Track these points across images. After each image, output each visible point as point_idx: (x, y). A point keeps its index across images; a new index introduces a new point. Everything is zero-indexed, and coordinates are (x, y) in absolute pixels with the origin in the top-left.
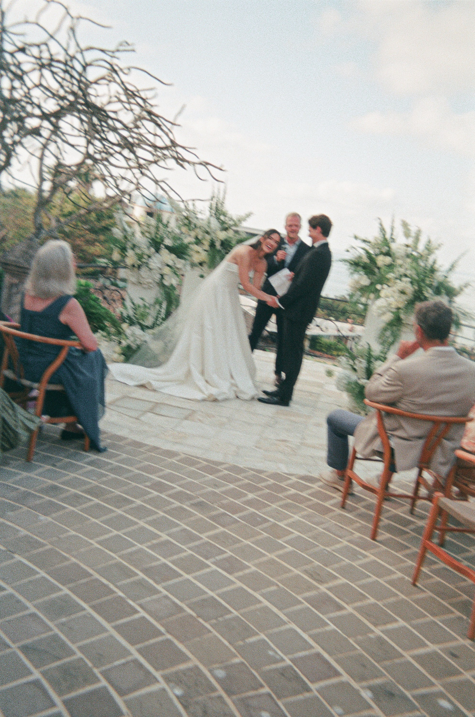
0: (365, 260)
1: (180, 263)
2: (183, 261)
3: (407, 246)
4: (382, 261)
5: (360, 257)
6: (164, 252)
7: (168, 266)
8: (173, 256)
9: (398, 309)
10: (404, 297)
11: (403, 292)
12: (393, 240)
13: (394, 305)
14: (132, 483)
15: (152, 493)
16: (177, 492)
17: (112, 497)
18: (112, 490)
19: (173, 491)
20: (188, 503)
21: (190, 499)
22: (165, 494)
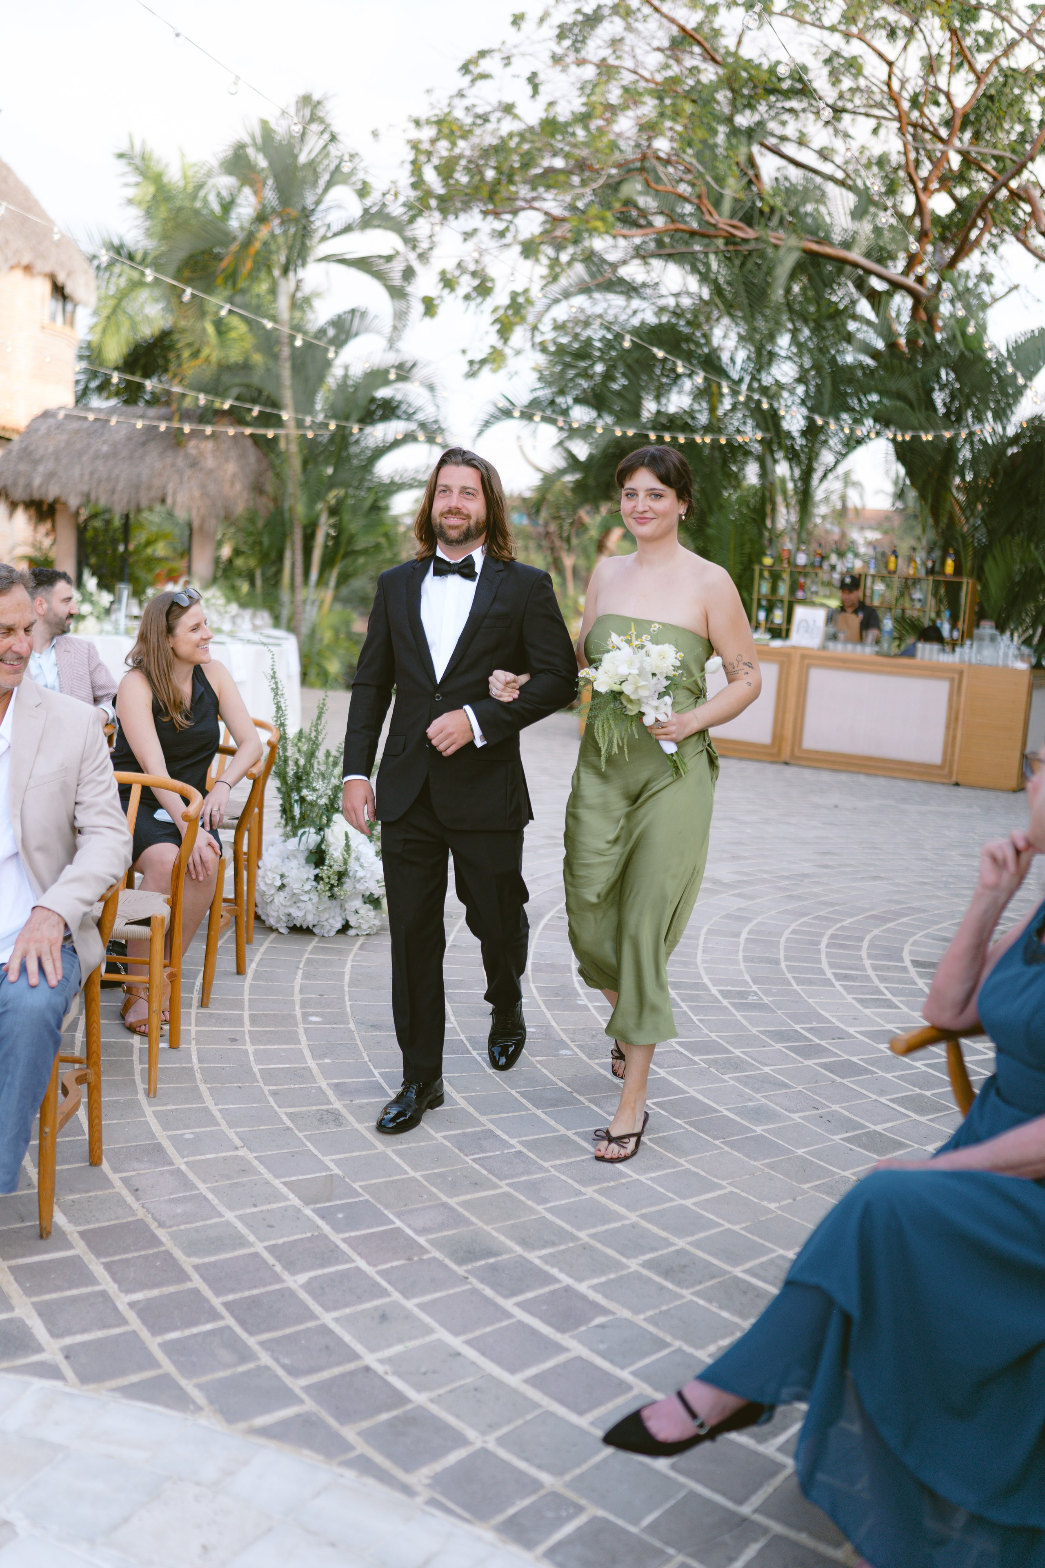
14: (645, 1325)
15: (594, 1288)
16: (521, 1292)
17: (700, 1282)
18: (701, 1302)
19: (530, 1295)
20: (505, 1257)
21: (493, 1268)
22: (557, 1286)
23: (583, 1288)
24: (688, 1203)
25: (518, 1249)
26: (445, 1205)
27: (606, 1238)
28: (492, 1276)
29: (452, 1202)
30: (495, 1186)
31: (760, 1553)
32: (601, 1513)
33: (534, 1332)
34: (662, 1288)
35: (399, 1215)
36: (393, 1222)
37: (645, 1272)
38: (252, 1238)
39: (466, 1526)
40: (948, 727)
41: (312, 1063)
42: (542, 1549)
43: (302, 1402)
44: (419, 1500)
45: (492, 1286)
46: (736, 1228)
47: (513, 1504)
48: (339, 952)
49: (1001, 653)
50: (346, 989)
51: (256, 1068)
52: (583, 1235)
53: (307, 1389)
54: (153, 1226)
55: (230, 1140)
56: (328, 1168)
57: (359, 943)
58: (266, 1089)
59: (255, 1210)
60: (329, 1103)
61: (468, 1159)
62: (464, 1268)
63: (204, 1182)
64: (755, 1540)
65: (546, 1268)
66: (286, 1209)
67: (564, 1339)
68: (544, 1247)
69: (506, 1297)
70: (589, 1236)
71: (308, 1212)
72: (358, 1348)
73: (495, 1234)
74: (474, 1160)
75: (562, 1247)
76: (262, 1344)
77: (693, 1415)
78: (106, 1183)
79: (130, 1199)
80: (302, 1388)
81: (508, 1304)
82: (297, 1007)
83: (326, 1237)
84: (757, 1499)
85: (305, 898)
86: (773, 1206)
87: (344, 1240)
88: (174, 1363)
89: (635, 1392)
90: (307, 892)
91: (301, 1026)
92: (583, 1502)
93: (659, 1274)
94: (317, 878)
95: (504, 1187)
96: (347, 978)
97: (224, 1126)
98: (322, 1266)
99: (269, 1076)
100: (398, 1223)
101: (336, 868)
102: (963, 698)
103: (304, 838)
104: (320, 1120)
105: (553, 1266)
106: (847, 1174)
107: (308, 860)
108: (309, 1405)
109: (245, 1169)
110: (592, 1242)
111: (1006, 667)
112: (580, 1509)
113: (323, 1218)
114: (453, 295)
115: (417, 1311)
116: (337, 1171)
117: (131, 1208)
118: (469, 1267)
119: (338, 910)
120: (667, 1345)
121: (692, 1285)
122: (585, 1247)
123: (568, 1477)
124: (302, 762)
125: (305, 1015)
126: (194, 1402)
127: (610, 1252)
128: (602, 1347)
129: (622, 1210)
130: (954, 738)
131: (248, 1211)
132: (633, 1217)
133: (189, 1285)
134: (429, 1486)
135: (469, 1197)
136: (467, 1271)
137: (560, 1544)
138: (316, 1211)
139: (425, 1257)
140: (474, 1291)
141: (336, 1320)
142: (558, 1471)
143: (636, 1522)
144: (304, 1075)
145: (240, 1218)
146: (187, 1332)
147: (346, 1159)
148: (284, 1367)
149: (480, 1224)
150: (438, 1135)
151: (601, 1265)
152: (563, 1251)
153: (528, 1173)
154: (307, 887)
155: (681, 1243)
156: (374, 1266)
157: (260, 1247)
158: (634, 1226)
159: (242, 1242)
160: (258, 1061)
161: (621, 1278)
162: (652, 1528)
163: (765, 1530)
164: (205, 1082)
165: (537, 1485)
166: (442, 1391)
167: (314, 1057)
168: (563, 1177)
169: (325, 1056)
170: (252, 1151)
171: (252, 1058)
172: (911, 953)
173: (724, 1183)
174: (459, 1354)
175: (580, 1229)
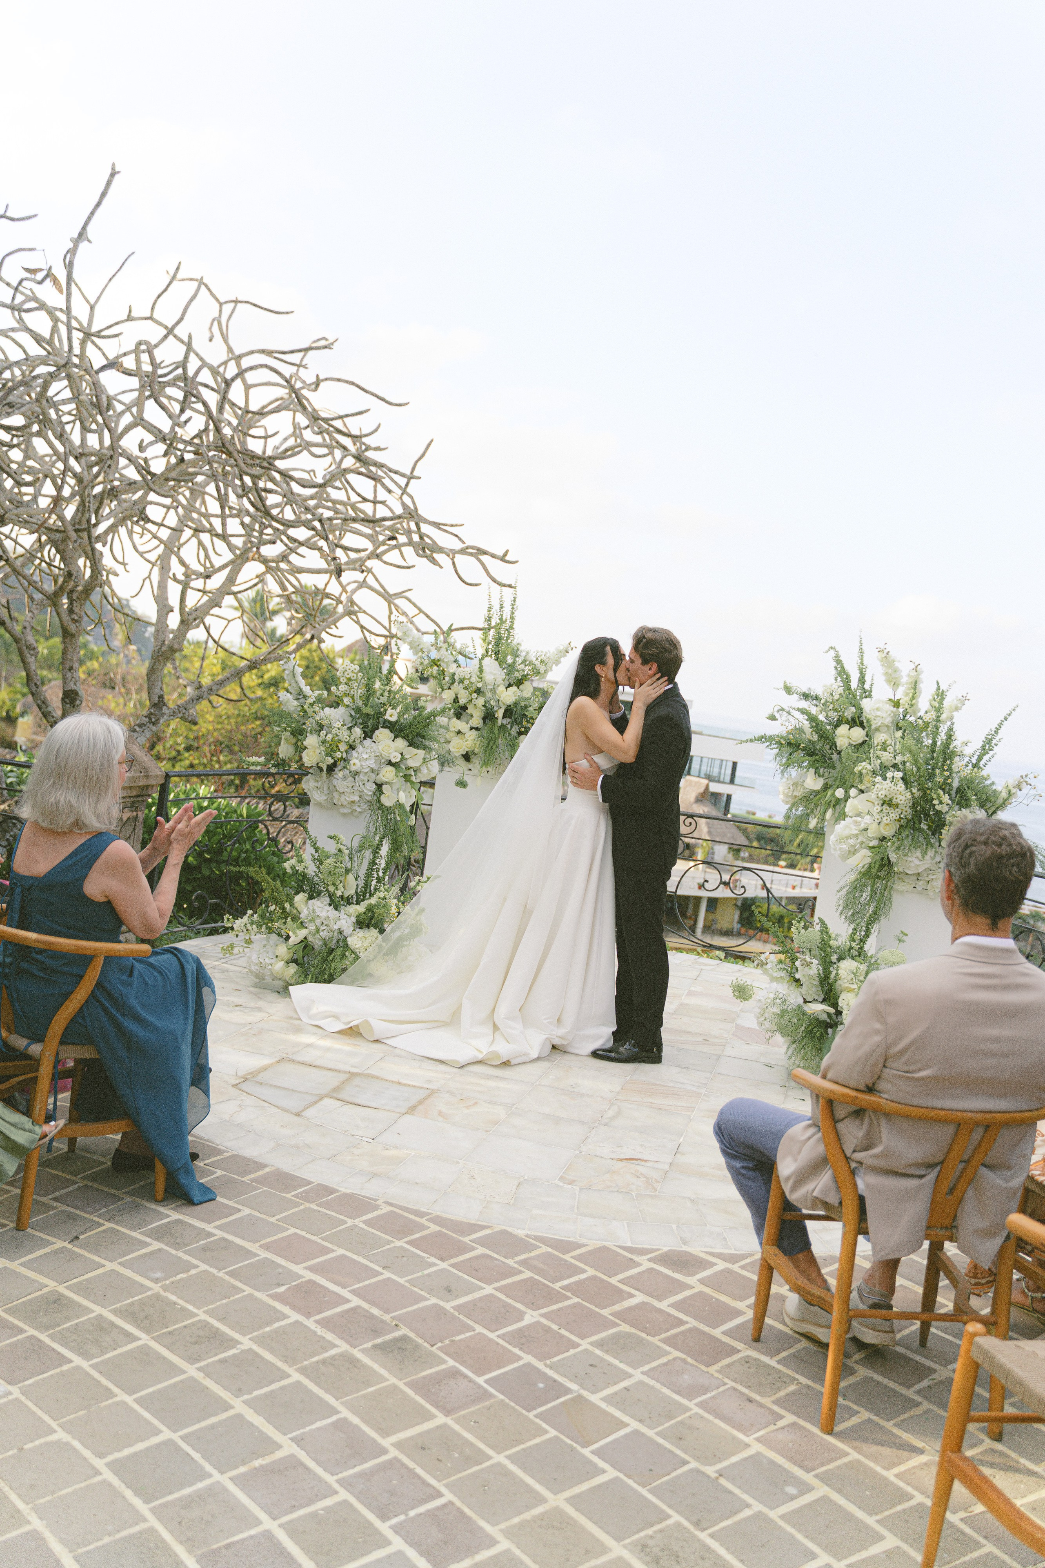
0: (810, 735)
1: (415, 757)
2: (421, 753)
3: (897, 704)
4: (846, 736)
5: (801, 730)
6: (383, 734)
7: (390, 763)
8: (401, 743)
9: (883, 839)
10: (894, 815)
11: (888, 803)
12: (867, 694)
13: (874, 831)
14: (244, 1287)
15: (286, 1317)
16: (348, 1311)
17: (185, 1327)
18: (191, 1308)
19: (339, 1309)
20: (369, 1345)
21: (376, 1333)
22: (317, 1317)
23: (295, 1316)
24: (166, 1437)
25: (357, 1353)
26: (446, 1411)
28: (376, 1328)
30: (400, 1446)
32: (284, 1195)
34: (222, 1320)
37: (237, 1333)
39: (354, 1191)
43: (470, 1240)
44: (382, 1200)
45: (373, 1317)
46: (121, 1397)
52: (294, 1376)
59: (623, 1385)
61: (448, 1494)
62: (401, 1335)
65: (328, 1335)
67: (309, 1275)
68: (333, 1358)
69: (359, 1307)
70: (289, 1376)
71: (576, 1389)
73: (383, 1372)
75: (315, 1359)
81: (356, 1302)
83: (537, 1359)
89: (258, 1244)
93: (223, 1334)
105: (323, 1340)
110: (285, 1367)
115: (426, 1295)
118: (397, 1331)
120: (229, 1273)
122: (293, 1362)
127: (269, 1357)
128: (280, 1270)
129: (250, 1415)
131: (628, 1383)
132: (238, 1406)
134: (377, 1205)
135: (424, 1427)
139: (440, 1344)
140: (387, 1311)
142: (308, 1210)
149: (401, 1384)
152: (314, 1354)
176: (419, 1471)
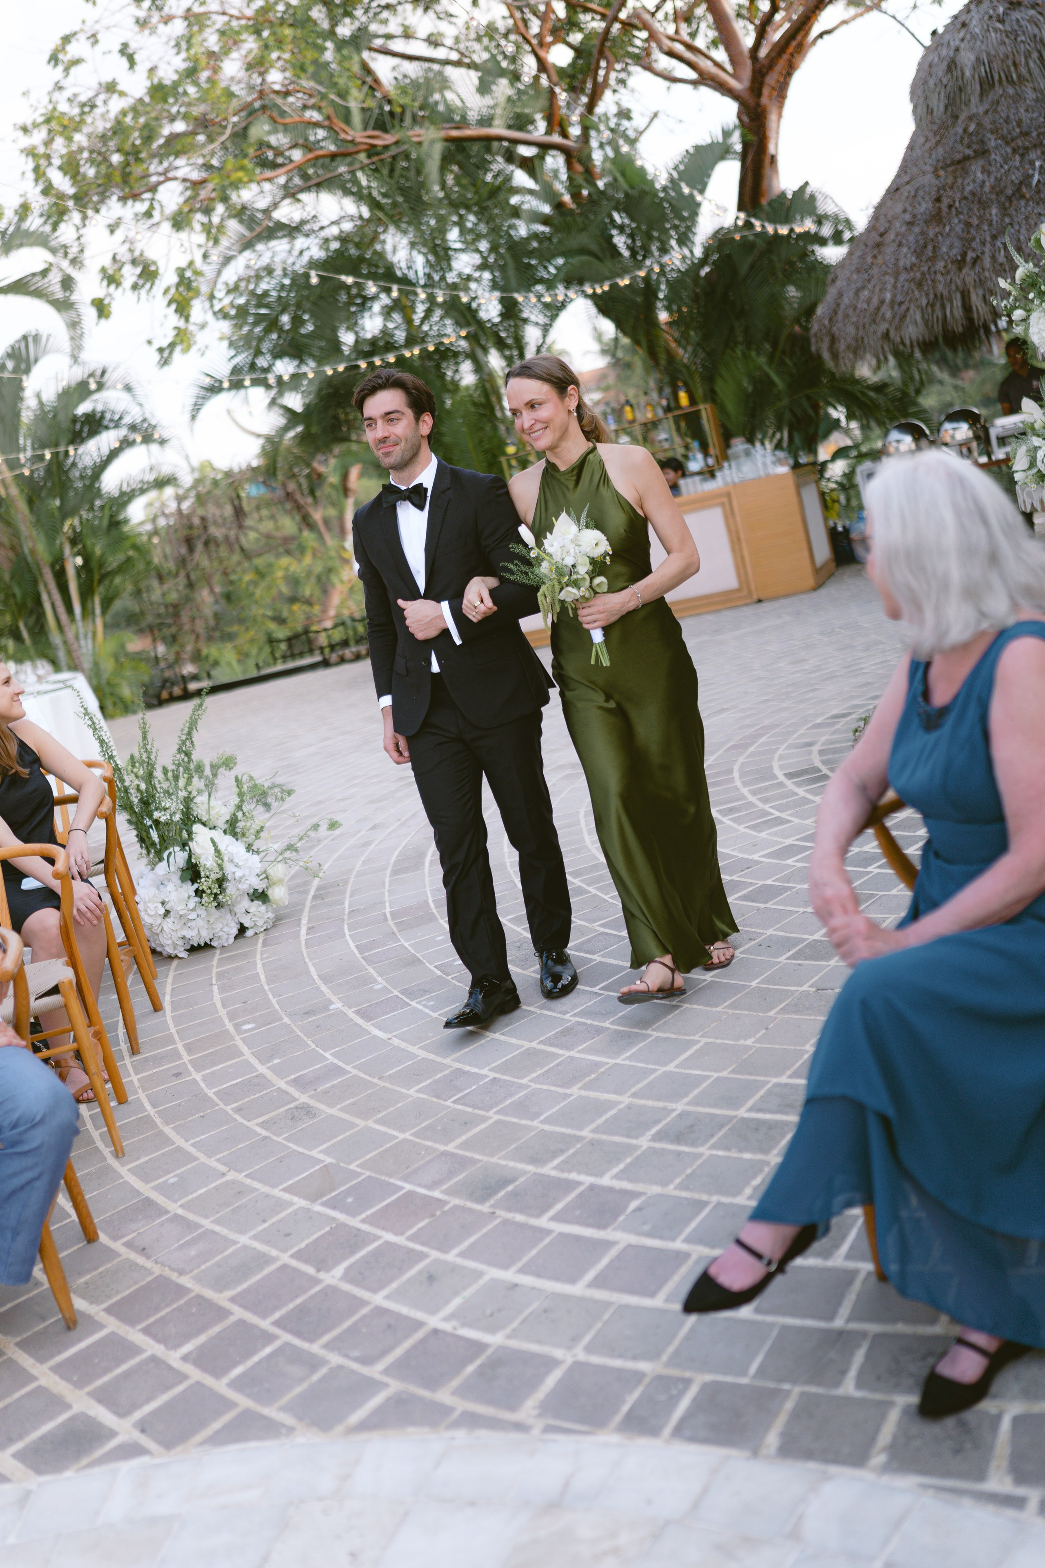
14: (677, 1193)
15: (616, 1177)
16: (549, 1207)
17: (712, 1136)
18: (721, 1153)
19: (559, 1206)
20: (522, 1179)
21: (515, 1194)
22: (581, 1188)
23: (606, 1181)
24: (671, 1067)
25: (531, 1168)
26: (444, 1154)
27: (610, 1127)
28: (517, 1201)
29: (450, 1148)
30: (485, 1119)
31: (868, 1356)
32: (709, 1378)
33: (578, 1238)
34: (679, 1154)
35: (406, 1179)
36: (402, 1188)
37: (657, 1145)
38: (274, 1253)
39: (590, 1439)
40: (733, 550)
41: (262, 1069)
42: (667, 1431)
43: (386, 1385)
44: (536, 1432)
45: (521, 1211)
46: (724, 1074)
47: (624, 1401)
48: (245, 955)
49: (760, 464)
50: (266, 988)
51: (210, 1093)
52: (586, 1133)
53: (386, 1371)
54: (174, 1276)
55: (214, 1169)
56: (319, 1161)
57: (260, 941)
58: (228, 1109)
59: (266, 1225)
60: (294, 1099)
61: (448, 1103)
62: (488, 1204)
63: (206, 1217)
64: (858, 1346)
65: (565, 1175)
66: (295, 1213)
67: (608, 1235)
68: (554, 1157)
69: (538, 1216)
70: (592, 1131)
71: (317, 1208)
72: (419, 1315)
73: (504, 1163)
74: (454, 1102)
75: (571, 1151)
76: (326, 1346)
77: (758, 1256)
78: (111, 1254)
79: (140, 1260)
80: (382, 1373)
81: (543, 1222)
82: (227, 1022)
83: (344, 1225)
84: (845, 1310)
85: (193, 916)
86: (749, 1042)
87: (363, 1221)
88: (249, 1396)
89: (694, 1257)
90: (193, 910)
91: (237, 1038)
92: (688, 1374)
93: (672, 1142)
94: (199, 893)
95: (493, 1116)
96: (263, 977)
97: (203, 1158)
98: (353, 1253)
99: (226, 1096)
100: (408, 1187)
101: (213, 877)
102: (738, 519)
103: (172, 859)
104: (293, 1118)
105: (569, 1171)
106: (805, 988)
107: (183, 879)
108: (395, 1386)
109: (241, 1191)
111: (768, 476)
112: (688, 1382)
113: (334, 1208)
114: (120, 289)
115: (459, 1261)
116: (329, 1160)
117: (146, 1269)
118: (492, 1202)
119: (229, 916)
120: (705, 1204)
121: (706, 1140)
122: (592, 1143)
123: (664, 1358)
124: (143, 786)
125: (237, 1027)
126: (283, 1425)
127: (617, 1139)
128: (646, 1228)
129: (612, 1097)
130: (742, 558)
131: (260, 1228)
132: (625, 1100)
133: (232, 1319)
134: (540, 1415)
135: (464, 1138)
136: (492, 1206)
137: (683, 1421)
138: (324, 1204)
139: (446, 1208)
140: (506, 1222)
141: (387, 1297)
142: (653, 1355)
143: (744, 1373)
144: (260, 1082)
145: (254, 1238)
146: (250, 1363)
147: (334, 1145)
148: (356, 1360)
149: (486, 1159)
150: (412, 1092)
151: (614, 1154)
152: (574, 1154)
153: (511, 1095)
154: (192, 905)
155: (680, 1107)
156: (402, 1234)
157: (285, 1258)
158: (629, 1107)
159: (267, 1260)
160: (210, 1085)
161: (637, 1158)
162: (761, 1372)
163: (864, 1334)
164: (167, 1124)
165: (639, 1376)
166: (514, 1325)
167: (262, 1062)
168: (545, 1087)
169: (271, 1058)
170: (240, 1171)
171: (203, 1085)
172: (781, 767)
173: (696, 1038)
174: (516, 1285)
175: (581, 1128)
176: (469, 1109)
